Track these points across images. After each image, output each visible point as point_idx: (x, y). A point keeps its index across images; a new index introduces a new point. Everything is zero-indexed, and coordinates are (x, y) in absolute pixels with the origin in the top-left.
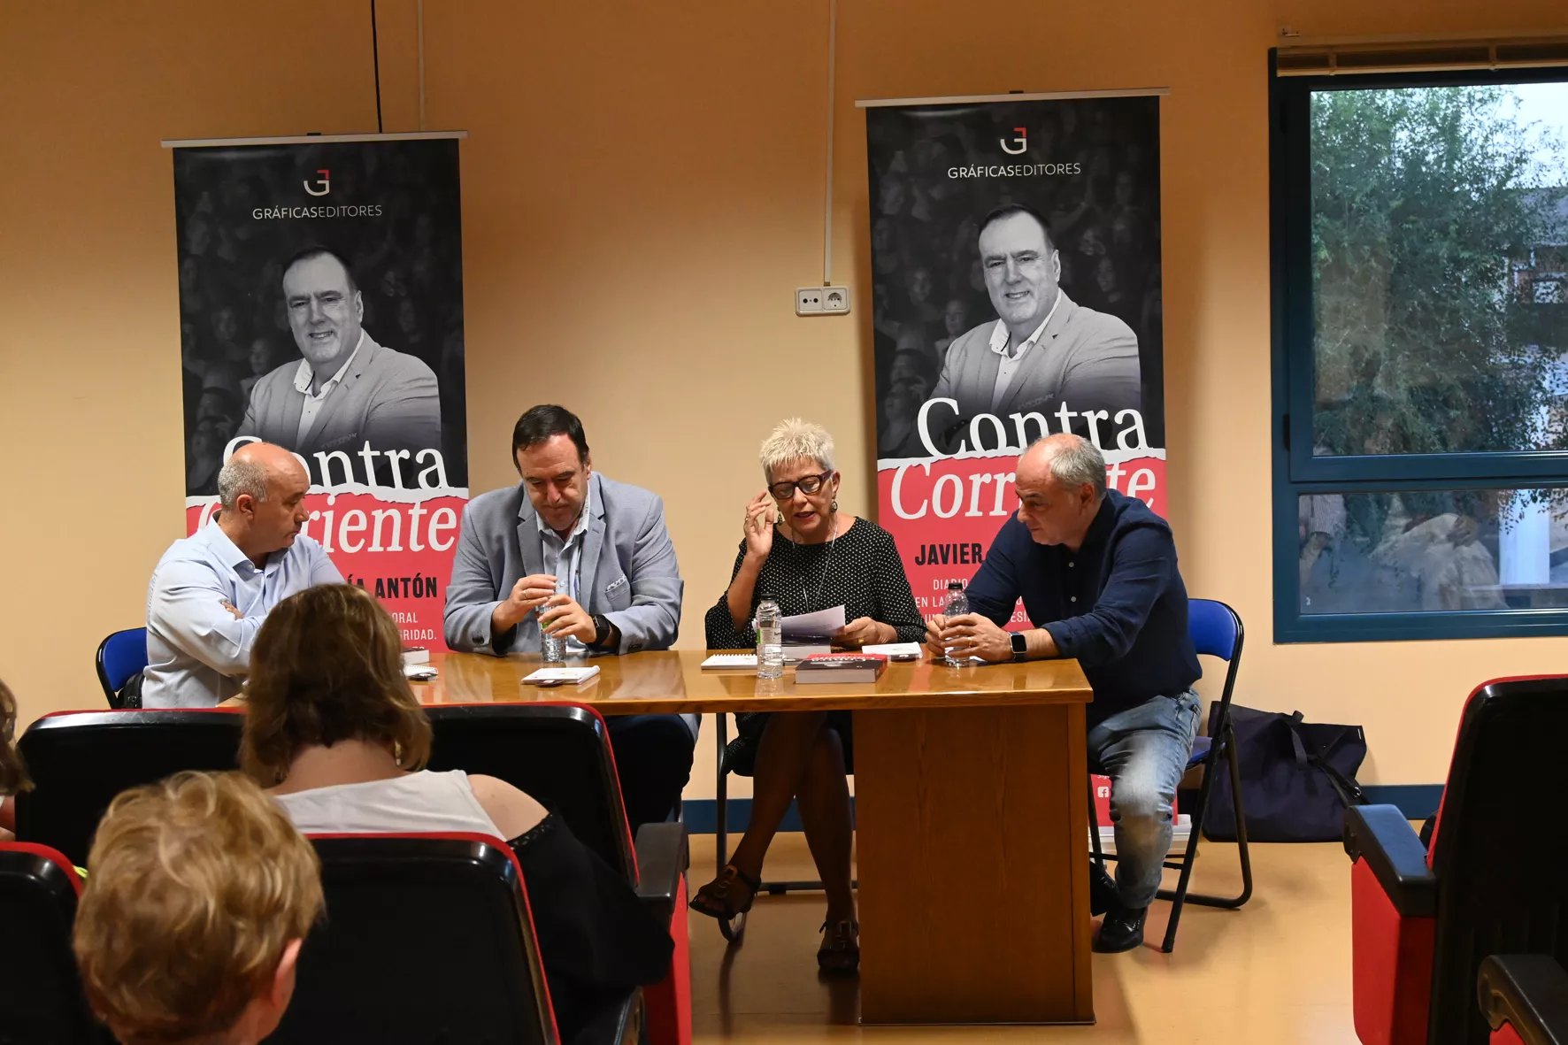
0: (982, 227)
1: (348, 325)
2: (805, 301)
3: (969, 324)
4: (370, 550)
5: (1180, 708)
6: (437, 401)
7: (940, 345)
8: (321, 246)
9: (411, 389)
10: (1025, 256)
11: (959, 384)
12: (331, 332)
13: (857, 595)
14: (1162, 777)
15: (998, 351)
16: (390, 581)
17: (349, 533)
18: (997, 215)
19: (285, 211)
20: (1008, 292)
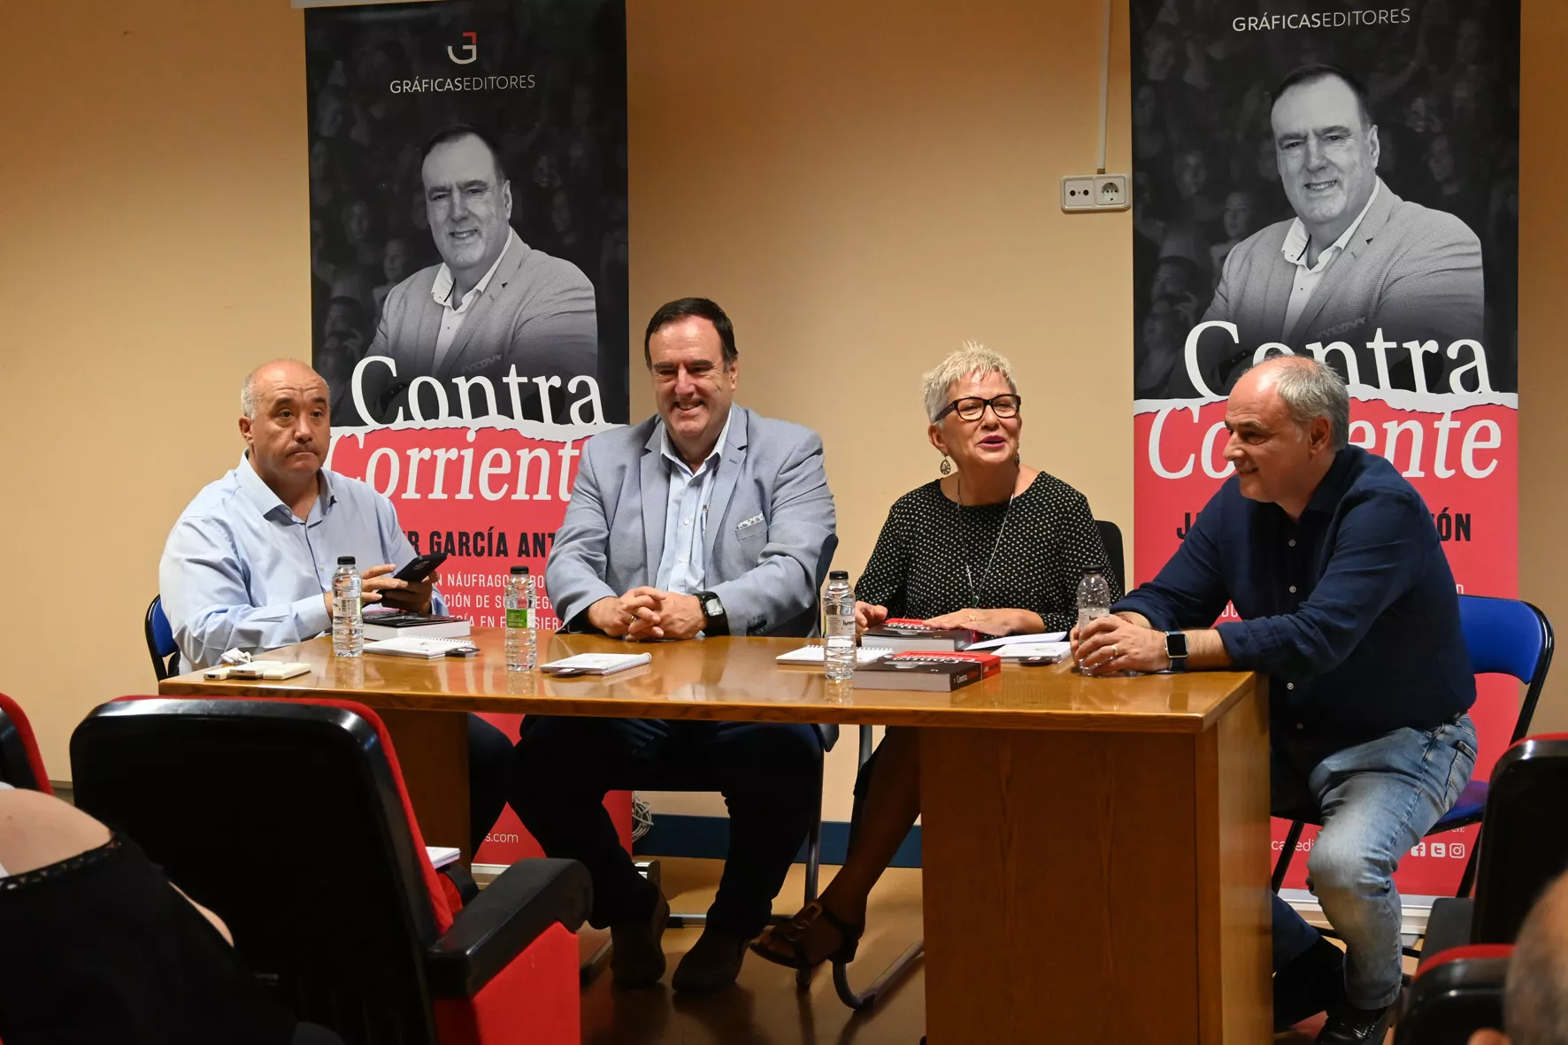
0: (1277, 93)
1: (495, 222)
2: (1073, 193)
3: (1254, 226)
4: (514, 497)
5: (1433, 744)
6: (594, 317)
7: (1216, 251)
8: (467, 126)
9: (565, 301)
10: (1333, 134)
11: (1240, 303)
12: (475, 231)
13: (1029, 577)
14: (1375, 836)
15: (1293, 260)
16: (536, 535)
17: (491, 477)
18: (1295, 80)
19: (426, 83)
20: (1307, 182)
